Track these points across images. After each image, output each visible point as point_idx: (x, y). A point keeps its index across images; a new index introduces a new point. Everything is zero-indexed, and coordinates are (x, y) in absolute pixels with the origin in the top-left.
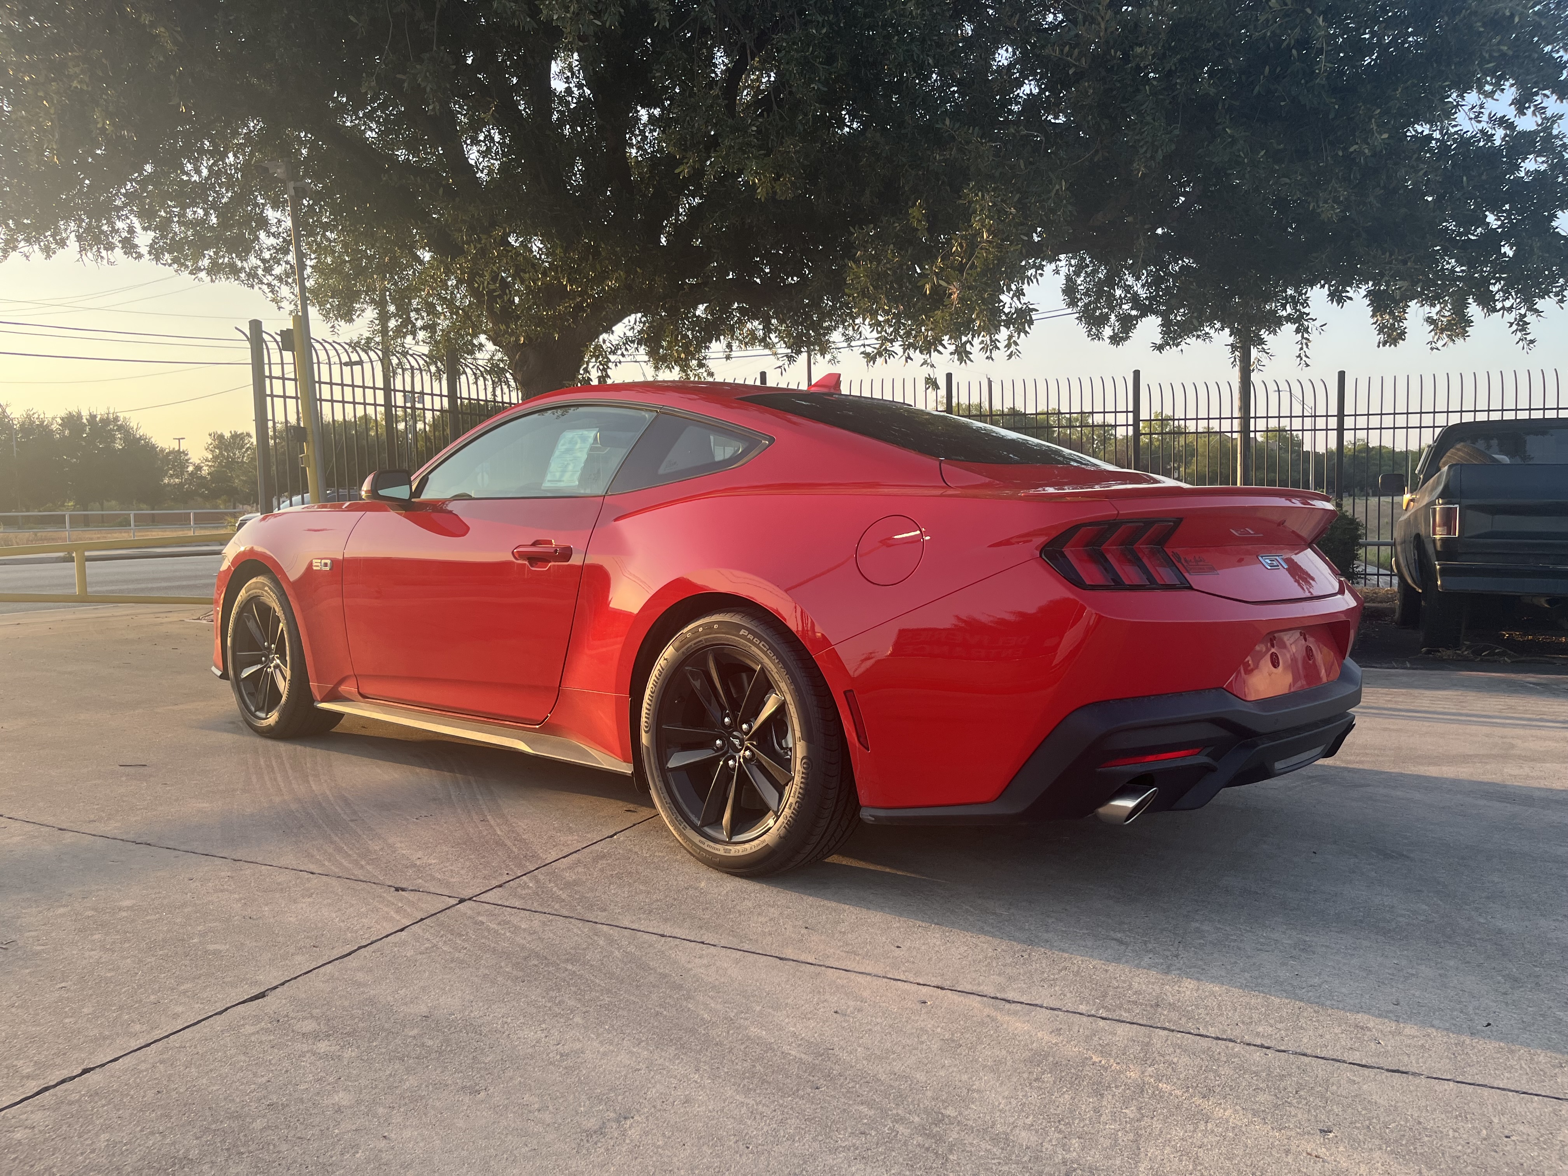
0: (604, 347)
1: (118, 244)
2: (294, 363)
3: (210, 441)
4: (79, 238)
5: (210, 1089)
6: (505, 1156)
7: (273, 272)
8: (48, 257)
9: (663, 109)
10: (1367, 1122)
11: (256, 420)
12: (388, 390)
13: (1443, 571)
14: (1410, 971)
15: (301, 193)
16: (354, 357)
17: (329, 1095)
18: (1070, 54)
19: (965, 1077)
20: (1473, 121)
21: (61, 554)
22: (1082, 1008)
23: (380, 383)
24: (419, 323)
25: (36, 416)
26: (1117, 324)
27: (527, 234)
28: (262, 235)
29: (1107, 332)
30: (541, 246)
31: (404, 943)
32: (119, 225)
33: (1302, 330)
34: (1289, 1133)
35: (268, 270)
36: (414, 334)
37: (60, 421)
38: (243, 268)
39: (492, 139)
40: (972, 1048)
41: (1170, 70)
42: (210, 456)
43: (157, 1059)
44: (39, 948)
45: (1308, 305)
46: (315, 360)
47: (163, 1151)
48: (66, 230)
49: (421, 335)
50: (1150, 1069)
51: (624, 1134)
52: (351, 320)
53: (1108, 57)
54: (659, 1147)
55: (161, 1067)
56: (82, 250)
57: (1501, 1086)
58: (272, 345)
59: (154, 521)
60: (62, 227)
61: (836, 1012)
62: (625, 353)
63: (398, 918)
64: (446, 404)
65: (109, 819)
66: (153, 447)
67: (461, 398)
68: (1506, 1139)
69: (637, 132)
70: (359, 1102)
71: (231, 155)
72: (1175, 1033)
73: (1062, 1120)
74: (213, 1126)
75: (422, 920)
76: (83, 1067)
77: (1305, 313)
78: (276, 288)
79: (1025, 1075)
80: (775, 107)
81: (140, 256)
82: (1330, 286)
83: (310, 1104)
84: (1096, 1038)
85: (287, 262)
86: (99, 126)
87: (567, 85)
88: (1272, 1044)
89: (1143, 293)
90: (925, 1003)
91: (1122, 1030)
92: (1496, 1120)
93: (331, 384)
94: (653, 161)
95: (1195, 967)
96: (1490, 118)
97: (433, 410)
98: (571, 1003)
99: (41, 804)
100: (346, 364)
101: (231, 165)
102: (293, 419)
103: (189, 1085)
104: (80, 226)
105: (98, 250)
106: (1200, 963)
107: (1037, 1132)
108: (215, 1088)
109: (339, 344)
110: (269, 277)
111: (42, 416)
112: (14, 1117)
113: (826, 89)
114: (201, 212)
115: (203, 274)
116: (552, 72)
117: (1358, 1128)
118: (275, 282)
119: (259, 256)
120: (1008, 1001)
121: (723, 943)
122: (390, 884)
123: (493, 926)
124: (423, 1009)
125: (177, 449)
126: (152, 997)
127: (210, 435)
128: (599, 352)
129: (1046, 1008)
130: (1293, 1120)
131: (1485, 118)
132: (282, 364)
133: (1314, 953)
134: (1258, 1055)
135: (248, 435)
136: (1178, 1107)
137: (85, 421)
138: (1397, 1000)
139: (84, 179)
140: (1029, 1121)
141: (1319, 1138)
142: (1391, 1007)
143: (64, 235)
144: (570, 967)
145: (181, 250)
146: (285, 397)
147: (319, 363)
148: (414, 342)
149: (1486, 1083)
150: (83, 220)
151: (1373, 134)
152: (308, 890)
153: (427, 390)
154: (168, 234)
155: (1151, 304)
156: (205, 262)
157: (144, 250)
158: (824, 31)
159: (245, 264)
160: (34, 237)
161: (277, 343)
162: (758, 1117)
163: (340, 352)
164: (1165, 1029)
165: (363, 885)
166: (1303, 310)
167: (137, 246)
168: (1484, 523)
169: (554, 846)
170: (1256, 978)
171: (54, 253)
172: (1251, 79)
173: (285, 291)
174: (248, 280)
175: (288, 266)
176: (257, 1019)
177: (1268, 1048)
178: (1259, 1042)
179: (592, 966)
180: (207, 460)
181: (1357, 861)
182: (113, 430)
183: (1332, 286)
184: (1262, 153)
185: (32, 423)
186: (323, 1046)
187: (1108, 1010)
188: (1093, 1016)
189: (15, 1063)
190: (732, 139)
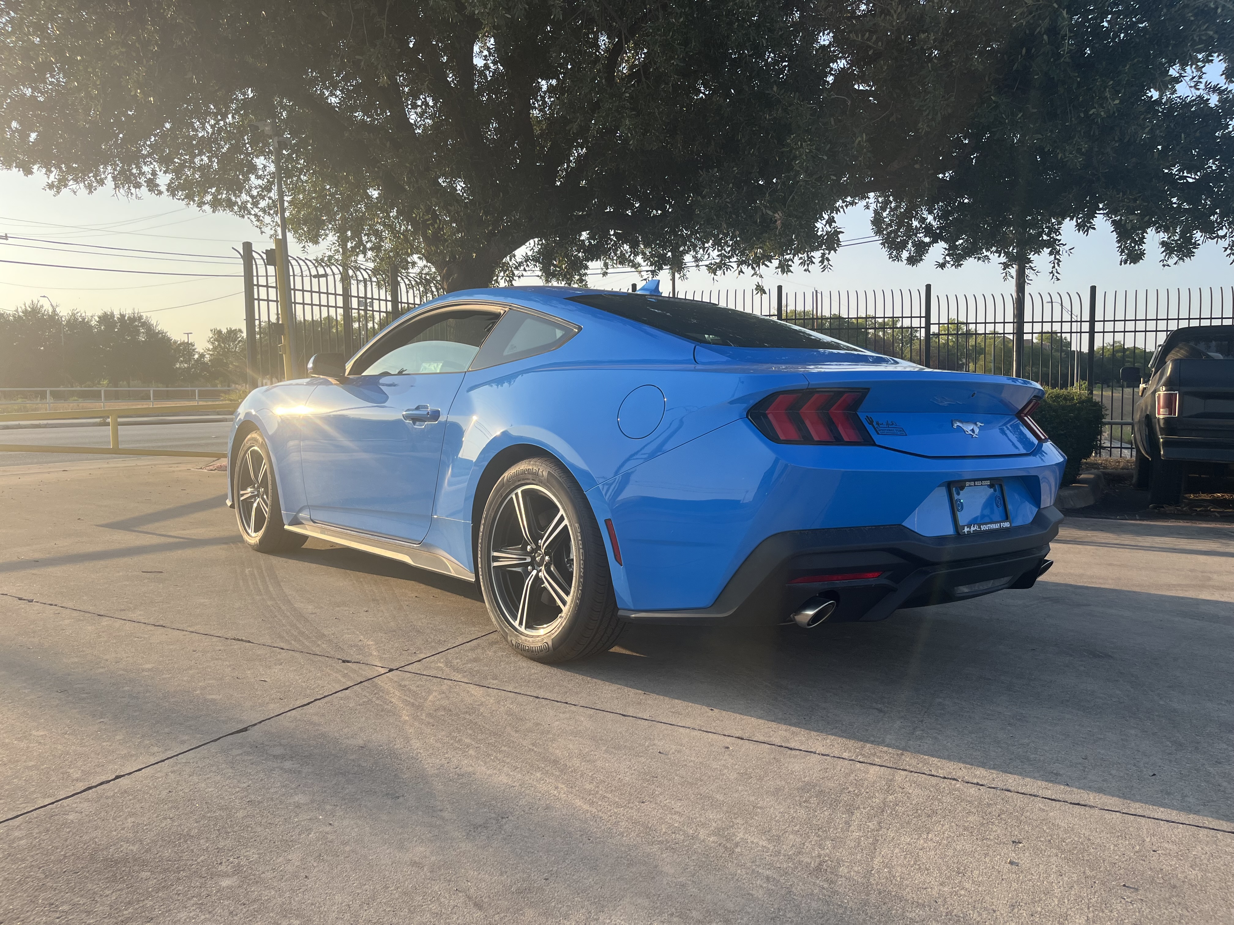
0: (511, 264)
1: (144, 183)
2: (276, 276)
3: (211, 335)
4: (114, 178)
5: (206, 790)
6: (415, 839)
7: (259, 206)
8: (91, 192)
9: (558, 80)
10: (1049, 838)
11: (246, 320)
12: (347, 295)
13: (1166, 443)
14: (1099, 736)
15: (283, 144)
16: (321, 271)
17: (291, 796)
18: (869, 39)
19: (752, 798)
20: (1193, 89)
21: (98, 420)
22: (846, 755)
23: (340, 291)
24: (369, 245)
25: (79, 314)
26: (913, 249)
27: (454, 175)
28: (252, 177)
29: (905, 255)
30: (464, 186)
31: (348, 698)
32: (145, 169)
33: (1055, 252)
34: (989, 843)
35: (255, 204)
36: (364, 253)
37: (97, 319)
38: (236, 203)
39: (427, 105)
40: (761, 779)
41: (947, 51)
42: (211, 347)
43: (170, 770)
44: (84, 696)
45: (1060, 234)
46: (291, 273)
47: (173, 830)
48: (104, 172)
49: (370, 254)
50: (890, 797)
51: (500, 827)
52: (316, 242)
53: (899, 41)
54: (526, 837)
55: (172, 776)
56: (117, 187)
57: (1156, 817)
58: (260, 262)
59: (168, 396)
60: (102, 170)
61: (660, 752)
62: (527, 269)
63: (344, 680)
64: (390, 308)
65: (135, 609)
66: (169, 340)
67: (401, 303)
68: (1153, 853)
69: (539, 98)
70: (312, 801)
71: (230, 116)
72: (913, 773)
73: (821, 828)
74: (209, 815)
75: (361, 682)
76: (117, 774)
77: (1057, 240)
78: (261, 218)
79: (797, 798)
80: (644, 79)
81: (160, 193)
82: (1077, 218)
83: (278, 801)
84: (854, 775)
85: (270, 198)
86: (133, 93)
87: (485, 62)
88: (984, 782)
89: (935, 224)
90: (728, 748)
91: (873, 770)
92: (1148, 840)
93: (303, 291)
94: (550, 120)
95: (935, 729)
96: (1206, 86)
97: (380, 312)
98: (468, 741)
99: (85, 598)
100: (315, 277)
101: (230, 124)
102: (273, 319)
103: (192, 787)
104: (115, 170)
105: (129, 188)
106: (939, 726)
107: (801, 835)
108: (210, 790)
109: (310, 261)
110: (255, 209)
111: (83, 315)
112: (68, 805)
113: (682, 64)
114: (205, 159)
115: (207, 207)
116: (475, 51)
117: (1042, 841)
118: (261, 213)
119: (248, 193)
120: (791, 749)
121: (582, 703)
122: (339, 657)
123: (413, 688)
124: (361, 742)
125: (186, 341)
126: (166, 729)
127: (211, 331)
128: (505, 267)
129: (819, 754)
130: (993, 834)
131: (1202, 86)
132: (267, 276)
133: (1027, 722)
134: (972, 790)
135: (240, 331)
136: (908, 823)
137: (116, 319)
138: (1086, 756)
139: (119, 133)
140: (796, 828)
141: (1011, 847)
142: (1081, 760)
143: (103, 176)
144: (468, 717)
145: (190, 189)
146: (268, 300)
147: (294, 275)
148: (364, 260)
149: (1145, 814)
150: (118, 165)
151: (1107, 99)
152: (279, 660)
153: (376, 296)
154: (181, 176)
155: (941, 233)
156: (209, 198)
157: (163, 188)
158: (682, 20)
159: (238, 200)
160: (81, 177)
161: (264, 260)
162: (598, 820)
163: (310, 267)
164: (905, 770)
165: (319, 658)
166: (1055, 237)
167: (158, 185)
168: (1199, 406)
169: (461, 634)
170: (980, 738)
171: (95, 189)
172: (1012, 58)
173: (267, 219)
174: (240, 211)
175: (271, 201)
176: (242, 745)
177: (982, 785)
178: (975, 781)
179: (484, 716)
180: (208, 350)
181: (1072, 658)
182: (138, 326)
183: (1079, 219)
184: (1020, 115)
185: (76, 320)
186: (288, 765)
187: (865, 757)
188: (853, 760)
189: (69, 770)
190: (611, 103)
